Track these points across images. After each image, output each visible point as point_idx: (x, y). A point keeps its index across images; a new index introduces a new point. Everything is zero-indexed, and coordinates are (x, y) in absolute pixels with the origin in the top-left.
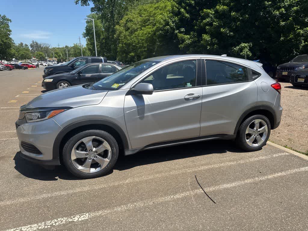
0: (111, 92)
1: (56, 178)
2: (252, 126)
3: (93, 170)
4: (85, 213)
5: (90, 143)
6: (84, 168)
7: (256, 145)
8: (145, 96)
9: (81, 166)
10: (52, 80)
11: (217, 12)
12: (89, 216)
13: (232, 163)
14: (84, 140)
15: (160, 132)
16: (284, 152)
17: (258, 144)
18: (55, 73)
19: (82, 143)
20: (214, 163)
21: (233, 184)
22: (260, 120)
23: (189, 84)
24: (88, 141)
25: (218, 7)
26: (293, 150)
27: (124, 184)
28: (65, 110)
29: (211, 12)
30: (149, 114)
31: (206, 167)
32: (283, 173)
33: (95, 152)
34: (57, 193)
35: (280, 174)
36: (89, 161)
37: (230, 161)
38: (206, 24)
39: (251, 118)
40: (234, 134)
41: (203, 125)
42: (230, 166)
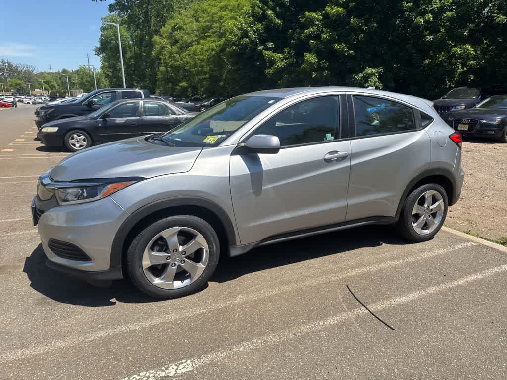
0: (207, 150)
1: (112, 300)
2: (422, 202)
3: (178, 284)
4: (185, 360)
5: (175, 239)
6: (162, 281)
7: (427, 232)
8: (262, 157)
9: (157, 278)
10: (56, 129)
11: (326, 16)
12: (194, 365)
13: (396, 262)
14: (165, 234)
15: (286, 216)
16: (468, 241)
17: (430, 229)
18: (59, 117)
19: (162, 238)
20: (370, 264)
21: (411, 297)
22: (434, 192)
23: (329, 136)
24: (170, 235)
25: (328, 9)
26: (481, 237)
27: (234, 306)
28: (134, 182)
29: (317, 16)
30: (270, 186)
31: (359, 271)
32: (479, 276)
33: (182, 252)
34: (124, 328)
35: (474, 277)
36: (172, 270)
37: (393, 259)
38: (310, 37)
39: (420, 189)
40: (396, 215)
41: (352, 201)
42: (395, 268)
